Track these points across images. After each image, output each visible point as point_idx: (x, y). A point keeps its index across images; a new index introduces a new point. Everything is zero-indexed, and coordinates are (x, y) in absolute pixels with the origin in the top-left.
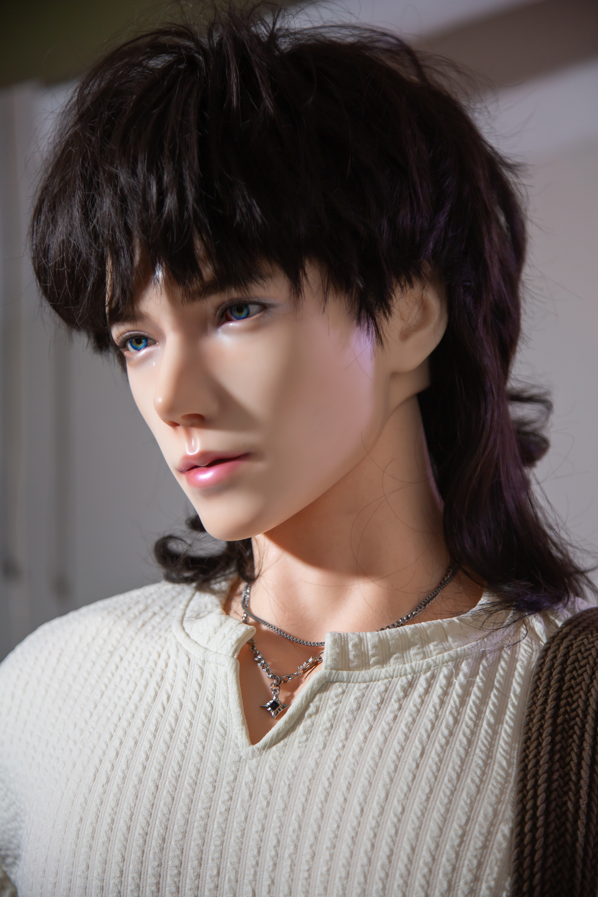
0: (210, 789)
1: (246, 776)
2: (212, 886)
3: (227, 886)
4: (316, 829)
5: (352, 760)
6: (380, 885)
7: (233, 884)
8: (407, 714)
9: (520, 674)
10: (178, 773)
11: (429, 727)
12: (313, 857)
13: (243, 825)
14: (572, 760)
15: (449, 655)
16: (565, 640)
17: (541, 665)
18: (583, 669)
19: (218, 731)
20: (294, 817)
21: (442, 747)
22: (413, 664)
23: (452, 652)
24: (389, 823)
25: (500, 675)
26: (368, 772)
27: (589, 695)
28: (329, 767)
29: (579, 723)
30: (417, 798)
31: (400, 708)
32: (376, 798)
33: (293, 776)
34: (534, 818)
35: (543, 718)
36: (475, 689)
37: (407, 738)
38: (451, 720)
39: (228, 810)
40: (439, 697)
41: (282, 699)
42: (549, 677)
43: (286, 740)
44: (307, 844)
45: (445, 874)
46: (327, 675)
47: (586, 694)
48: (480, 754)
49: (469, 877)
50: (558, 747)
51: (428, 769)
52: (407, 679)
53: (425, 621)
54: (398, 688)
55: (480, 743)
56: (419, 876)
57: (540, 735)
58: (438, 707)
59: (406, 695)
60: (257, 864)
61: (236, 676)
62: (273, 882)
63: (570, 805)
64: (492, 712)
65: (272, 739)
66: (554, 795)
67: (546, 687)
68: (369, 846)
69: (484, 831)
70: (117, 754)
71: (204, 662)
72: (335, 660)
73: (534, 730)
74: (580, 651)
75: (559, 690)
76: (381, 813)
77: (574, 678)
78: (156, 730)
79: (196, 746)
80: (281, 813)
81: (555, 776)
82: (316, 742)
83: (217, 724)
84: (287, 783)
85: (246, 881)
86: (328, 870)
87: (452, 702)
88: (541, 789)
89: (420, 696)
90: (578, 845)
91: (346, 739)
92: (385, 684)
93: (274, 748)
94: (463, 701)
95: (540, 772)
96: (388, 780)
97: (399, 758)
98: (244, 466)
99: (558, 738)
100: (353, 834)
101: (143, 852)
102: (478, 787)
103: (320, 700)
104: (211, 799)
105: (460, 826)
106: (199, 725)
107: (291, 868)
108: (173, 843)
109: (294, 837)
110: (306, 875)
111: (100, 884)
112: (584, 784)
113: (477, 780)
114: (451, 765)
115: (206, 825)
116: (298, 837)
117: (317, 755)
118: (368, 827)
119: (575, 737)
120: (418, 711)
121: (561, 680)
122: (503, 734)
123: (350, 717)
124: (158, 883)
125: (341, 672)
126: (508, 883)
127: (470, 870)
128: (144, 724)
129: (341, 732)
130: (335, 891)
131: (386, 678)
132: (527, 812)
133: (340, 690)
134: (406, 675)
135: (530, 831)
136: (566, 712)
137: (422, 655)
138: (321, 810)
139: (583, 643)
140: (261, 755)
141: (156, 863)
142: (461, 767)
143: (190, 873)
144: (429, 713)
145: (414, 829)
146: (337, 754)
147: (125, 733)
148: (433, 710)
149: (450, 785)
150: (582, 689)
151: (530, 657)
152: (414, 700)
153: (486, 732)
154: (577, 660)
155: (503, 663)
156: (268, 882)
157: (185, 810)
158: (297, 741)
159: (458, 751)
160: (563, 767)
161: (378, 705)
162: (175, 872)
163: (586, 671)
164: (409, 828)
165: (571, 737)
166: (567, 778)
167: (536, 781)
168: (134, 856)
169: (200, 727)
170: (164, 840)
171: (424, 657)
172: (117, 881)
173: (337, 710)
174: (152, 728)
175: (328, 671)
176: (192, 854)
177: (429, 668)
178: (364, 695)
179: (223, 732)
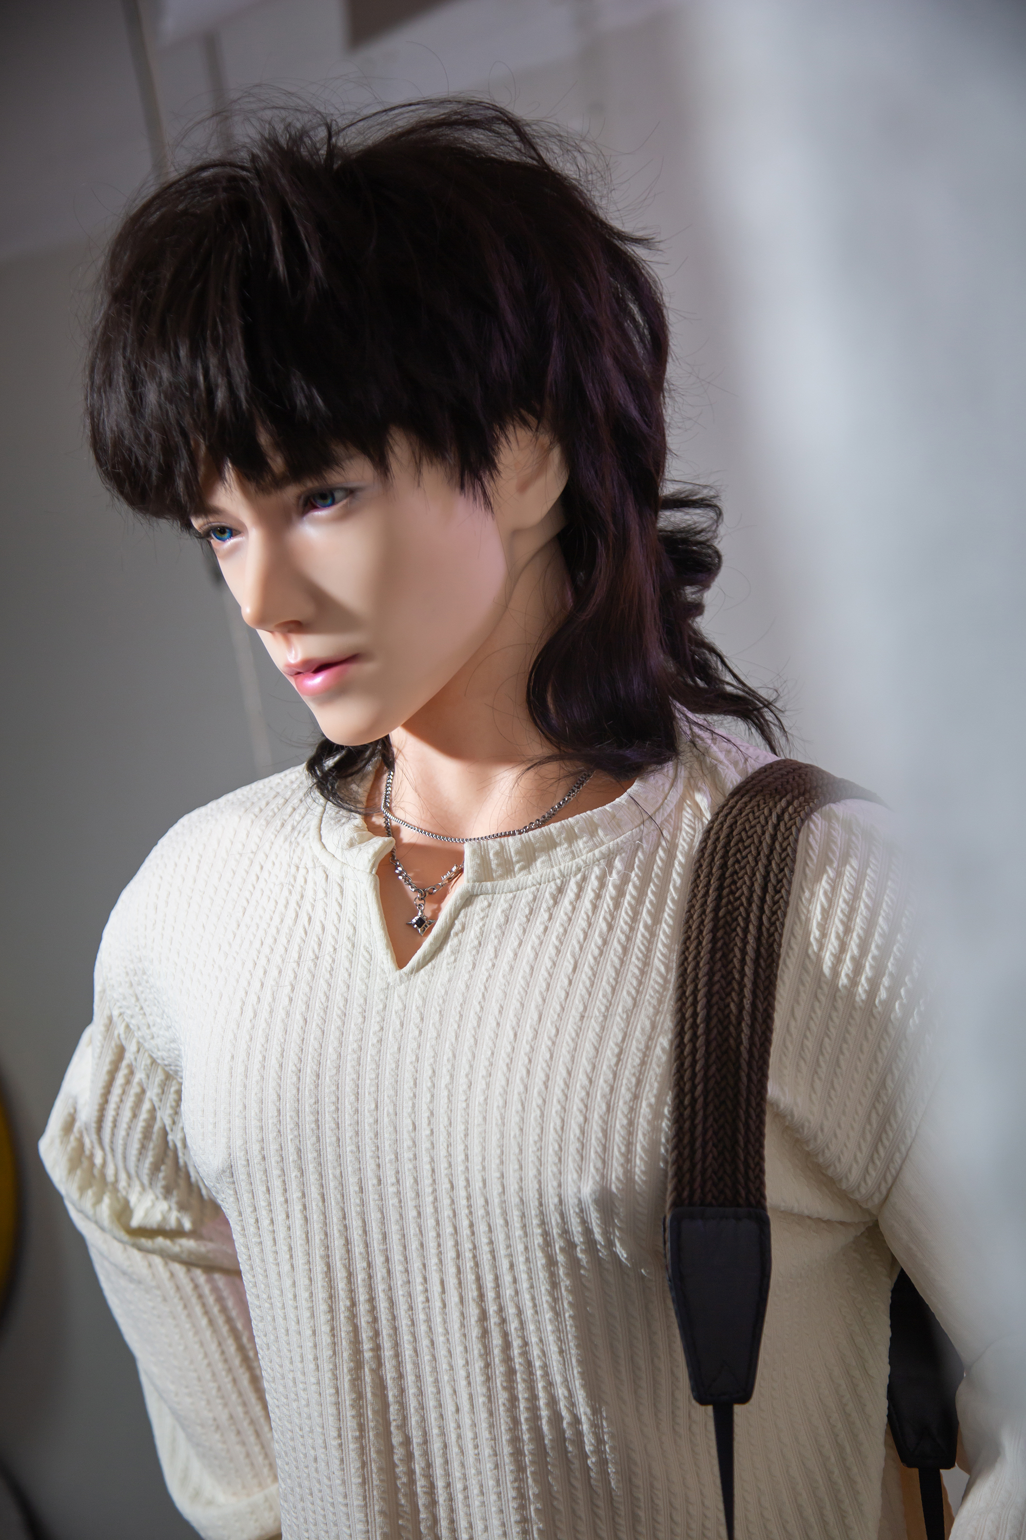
0: (360, 1020)
1: (396, 1005)
2: (371, 1120)
3: (386, 1120)
4: (470, 1057)
5: (503, 981)
6: (538, 1112)
7: (393, 1117)
8: (558, 924)
9: (680, 863)
10: (325, 1004)
11: (582, 937)
12: (470, 1087)
13: (397, 1056)
14: (735, 956)
15: (601, 852)
16: (729, 817)
17: (702, 850)
18: (747, 850)
19: (363, 956)
20: (447, 1046)
21: (595, 958)
22: (562, 867)
23: (603, 848)
24: (543, 1046)
25: (658, 866)
26: (519, 993)
27: (754, 879)
28: (480, 989)
29: (744, 914)
30: (571, 1018)
31: (550, 918)
32: (529, 1021)
33: (444, 1001)
34: (694, 1026)
35: (704, 912)
36: (630, 887)
37: (558, 951)
38: (604, 927)
39: (380, 1041)
40: (591, 902)
41: (428, 914)
42: (711, 865)
43: (433, 962)
44: (463, 1073)
45: (604, 1096)
46: (470, 889)
47: (751, 879)
48: (636, 962)
49: (628, 1096)
50: (719, 944)
51: (581, 985)
52: (556, 884)
53: (571, 816)
54: (547, 895)
55: (636, 950)
56: (577, 1100)
57: (701, 932)
58: (590, 914)
59: (556, 903)
60: (415, 1096)
61: (376, 896)
62: (432, 1114)
63: (732, 1006)
64: (649, 912)
65: (418, 963)
66: (715, 999)
67: (708, 876)
68: (524, 1072)
69: (642, 1046)
70: (262, 985)
71: (343, 879)
72: (476, 871)
73: (693, 927)
74: (744, 829)
75: (722, 878)
76: (535, 1037)
77: (738, 861)
78: (300, 958)
79: (341, 975)
80: (434, 1042)
81: (716, 978)
82: (465, 963)
83: (362, 948)
84: (438, 1009)
85: (405, 1114)
86: (486, 1099)
87: (605, 906)
88: (700, 995)
89: (571, 903)
90: (742, 1048)
91: (496, 957)
92: (533, 893)
93: (422, 971)
94: (617, 904)
95: (700, 976)
96: (540, 1000)
97: (551, 975)
98: (353, 669)
99: (720, 934)
100: (508, 1060)
101: (298, 1089)
102: (635, 1000)
103: (466, 916)
104: (362, 1031)
105: (617, 1044)
106: (343, 950)
107: (449, 1099)
108: (327, 1078)
109: (450, 1067)
110: (464, 1105)
111: (259, 1124)
112: (748, 982)
113: (633, 992)
114: (605, 978)
115: (359, 1058)
116: (453, 1066)
117: (467, 976)
118: (522, 1053)
119: (739, 929)
120: (570, 919)
121: (724, 866)
122: (662, 936)
123: (499, 932)
124: (317, 1121)
125: (484, 883)
126: (669, 1099)
127: (629, 1089)
128: (286, 950)
129: (490, 949)
130: (494, 1120)
131: (534, 885)
132: (686, 1021)
133: (486, 903)
134: (554, 880)
135: (691, 1040)
136: (729, 902)
137: (571, 856)
138: (474, 1036)
139: (748, 819)
140: (409, 979)
141: (313, 1101)
142: (616, 980)
143: (348, 1109)
144: (581, 922)
145: (569, 1052)
146: (487, 974)
147: (268, 960)
148: (585, 917)
149: (605, 1001)
150: (746, 873)
151: (692, 841)
152: (565, 908)
153: (643, 936)
154: (741, 840)
155: (661, 852)
156: (427, 1114)
157: (336, 1043)
158: (445, 962)
159: (612, 961)
160: (725, 966)
161: (526, 916)
162: (333, 1108)
163: (750, 852)
164: (564, 1051)
165: (735, 930)
166: (730, 977)
167: (696, 986)
168: (289, 1094)
169: (345, 953)
170: (318, 1076)
171: (574, 858)
172: (275, 1121)
173: (484, 925)
174: (296, 956)
175: (471, 884)
176: (348, 1089)
177: (579, 870)
178: (511, 907)
179: (368, 957)
